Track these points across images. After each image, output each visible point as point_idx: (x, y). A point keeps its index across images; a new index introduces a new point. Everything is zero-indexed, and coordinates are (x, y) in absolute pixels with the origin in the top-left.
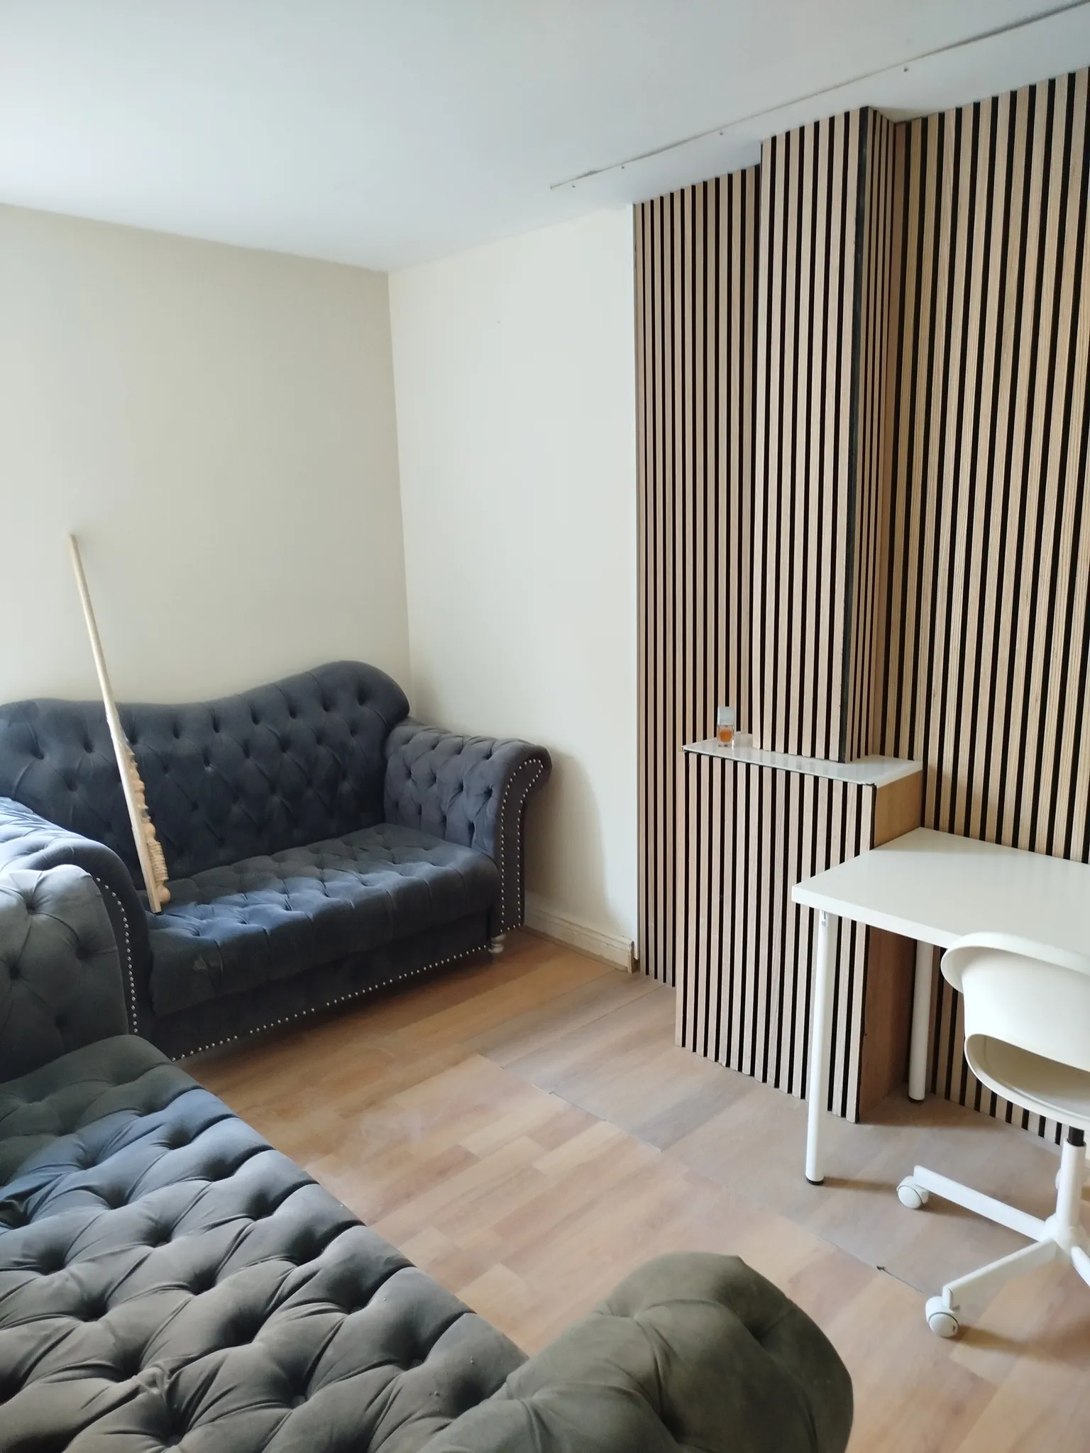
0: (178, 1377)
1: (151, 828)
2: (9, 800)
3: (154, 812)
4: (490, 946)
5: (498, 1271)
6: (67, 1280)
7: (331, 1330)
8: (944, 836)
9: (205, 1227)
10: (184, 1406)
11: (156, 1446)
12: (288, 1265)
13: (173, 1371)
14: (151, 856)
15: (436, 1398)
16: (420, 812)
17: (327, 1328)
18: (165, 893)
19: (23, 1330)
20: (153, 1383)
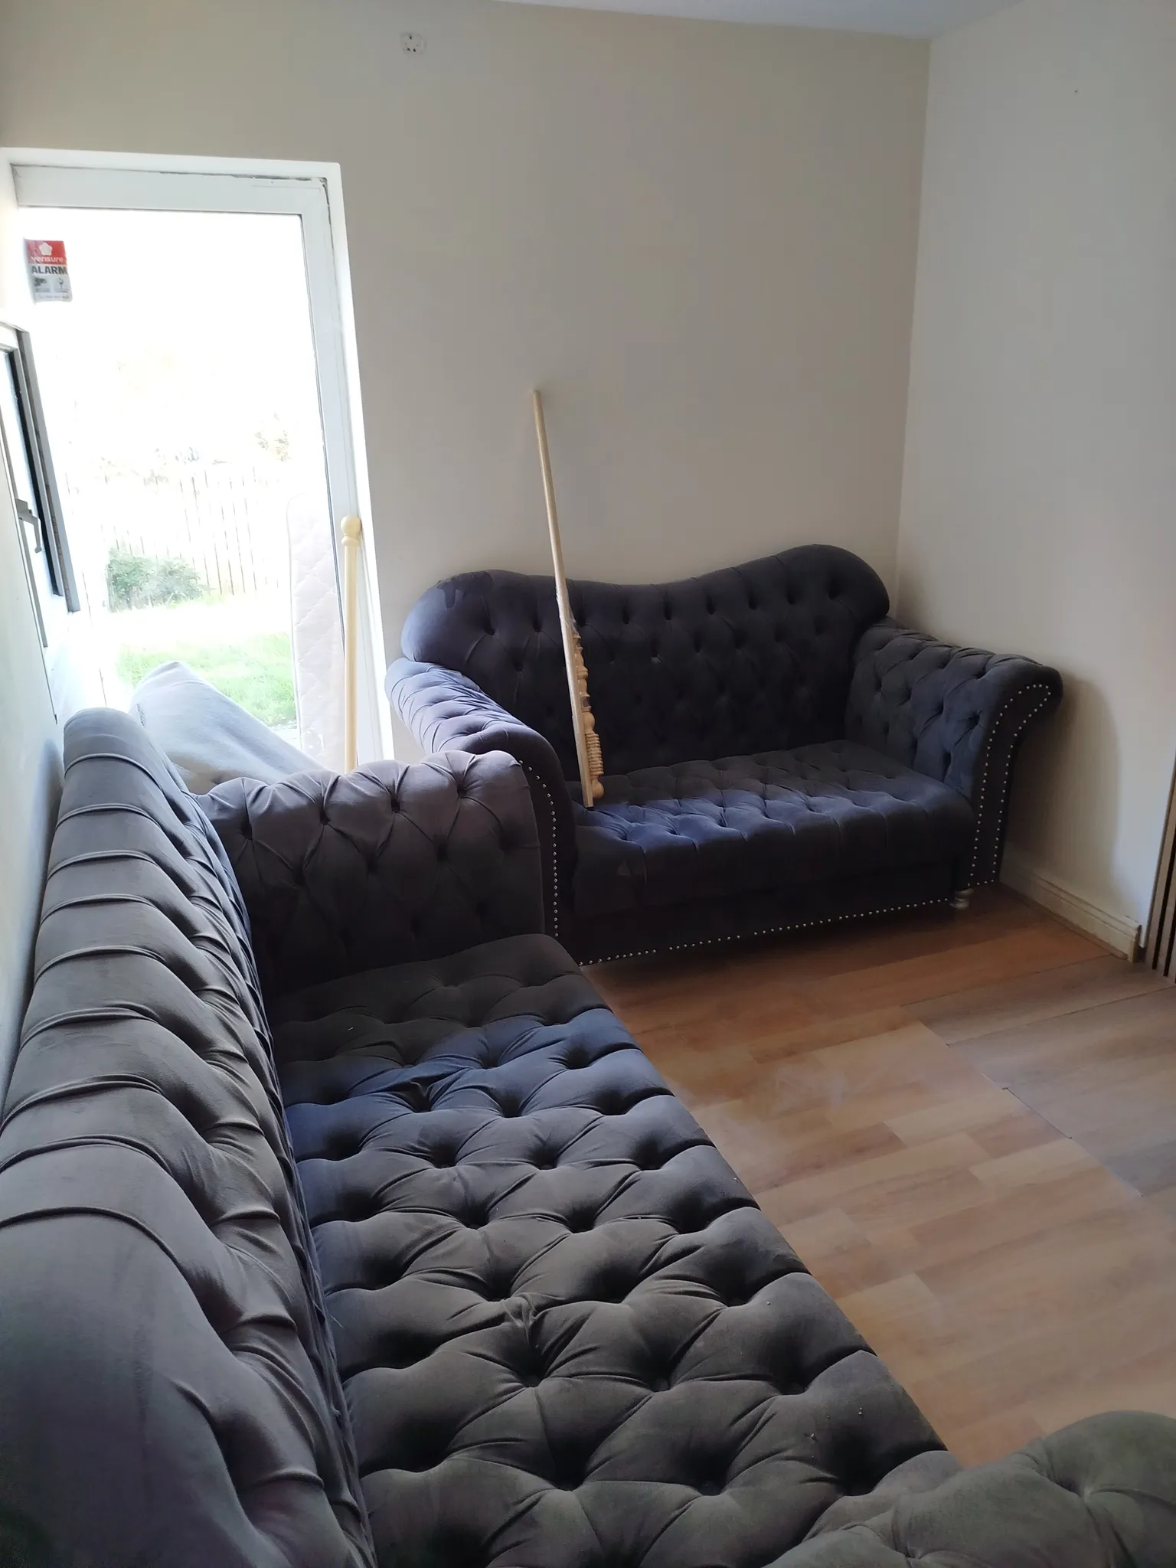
0: (543, 1317)
1: (590, 718)
2: (459, 674)
3: (595, 702)
4: (953, 899)
5: (910, 1280)
6: (454, 1179)
7: (705, 1319)
9: (591, 1163)
10: (546, 1348)
11: (515, 1382)
12: (668, 1229)
13: (539, 1309)
14: (588, 748)
15: (813, 1442)
16: (886, 730)
17: (701, 1315)
18: (599, 788)
19: (410, 1218)
20: (518, 1314)
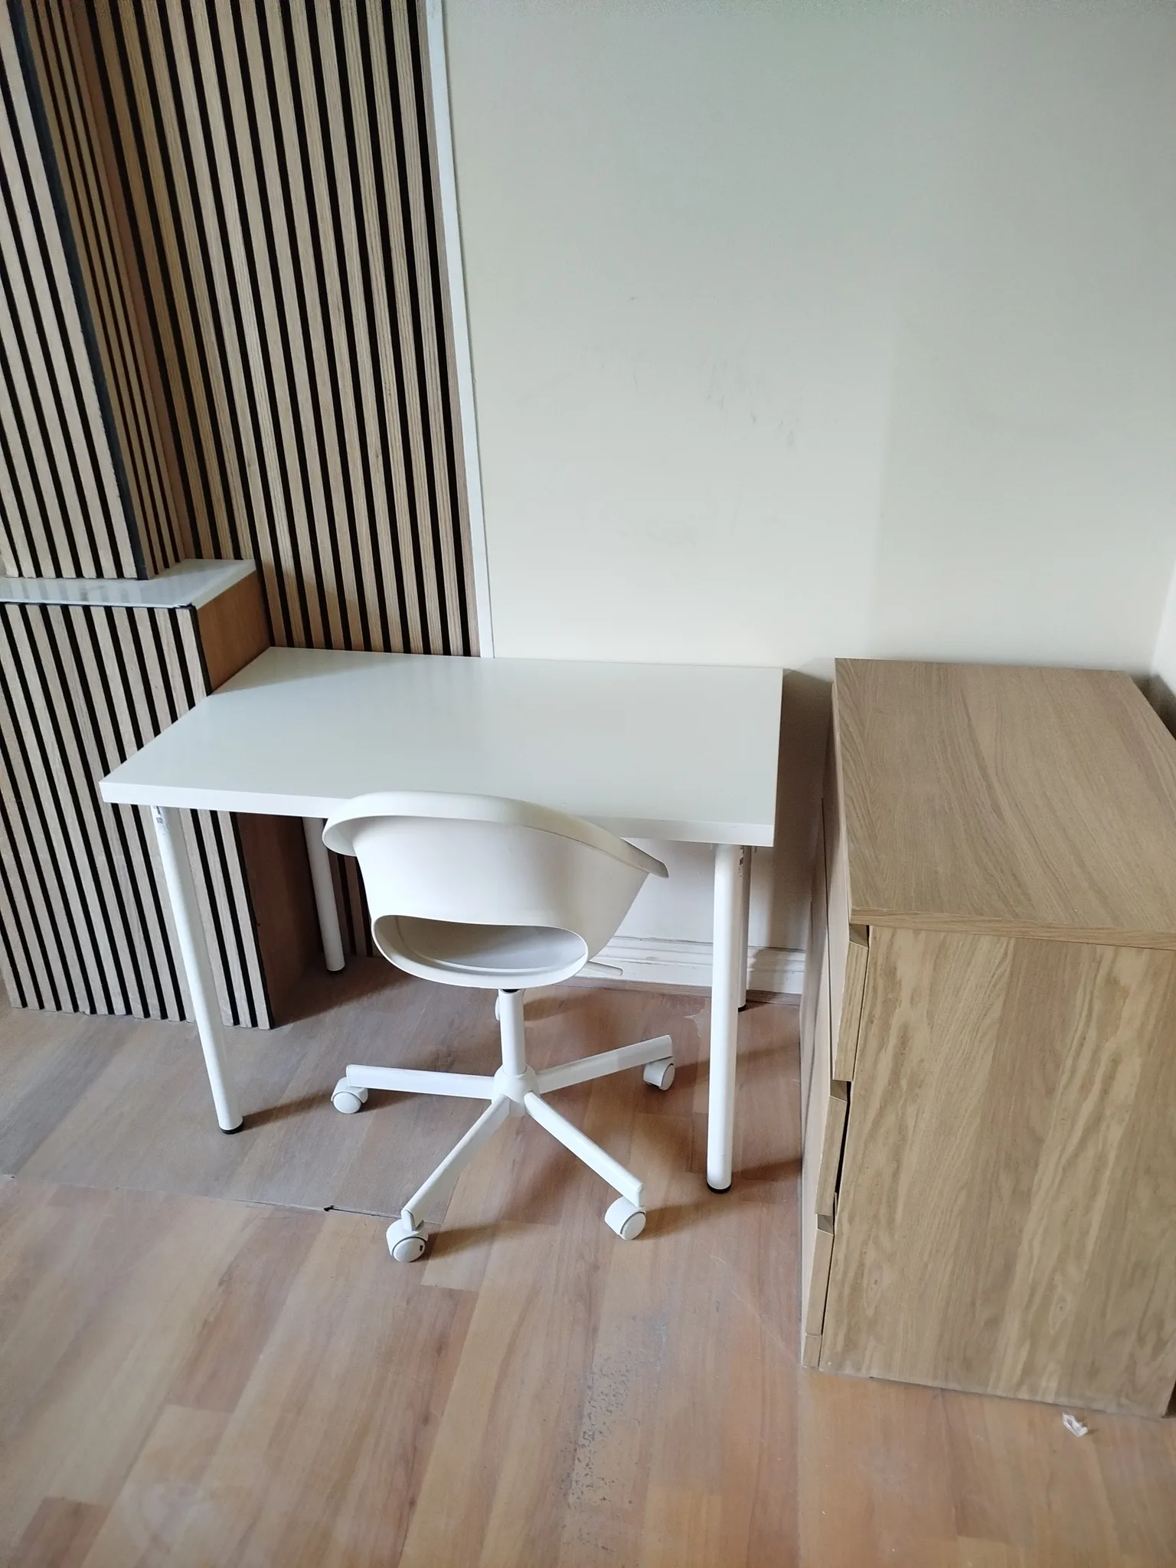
8: (302, 653)
